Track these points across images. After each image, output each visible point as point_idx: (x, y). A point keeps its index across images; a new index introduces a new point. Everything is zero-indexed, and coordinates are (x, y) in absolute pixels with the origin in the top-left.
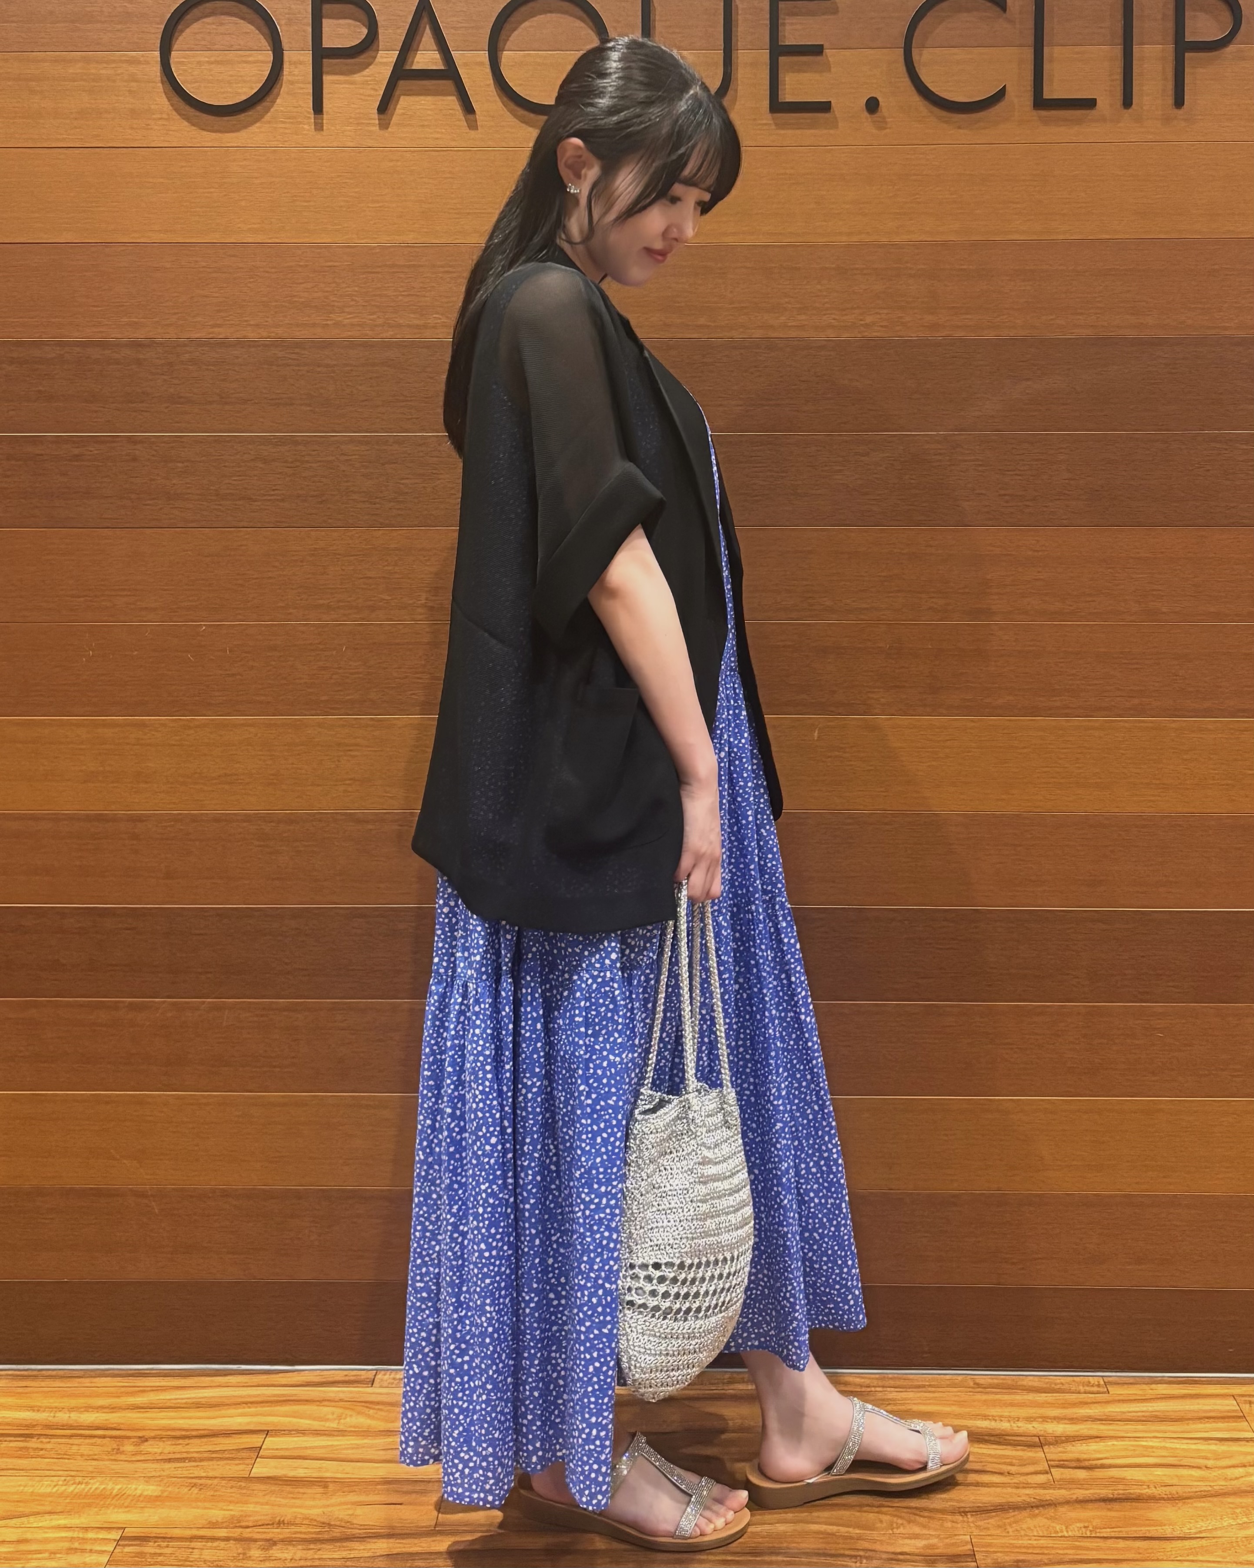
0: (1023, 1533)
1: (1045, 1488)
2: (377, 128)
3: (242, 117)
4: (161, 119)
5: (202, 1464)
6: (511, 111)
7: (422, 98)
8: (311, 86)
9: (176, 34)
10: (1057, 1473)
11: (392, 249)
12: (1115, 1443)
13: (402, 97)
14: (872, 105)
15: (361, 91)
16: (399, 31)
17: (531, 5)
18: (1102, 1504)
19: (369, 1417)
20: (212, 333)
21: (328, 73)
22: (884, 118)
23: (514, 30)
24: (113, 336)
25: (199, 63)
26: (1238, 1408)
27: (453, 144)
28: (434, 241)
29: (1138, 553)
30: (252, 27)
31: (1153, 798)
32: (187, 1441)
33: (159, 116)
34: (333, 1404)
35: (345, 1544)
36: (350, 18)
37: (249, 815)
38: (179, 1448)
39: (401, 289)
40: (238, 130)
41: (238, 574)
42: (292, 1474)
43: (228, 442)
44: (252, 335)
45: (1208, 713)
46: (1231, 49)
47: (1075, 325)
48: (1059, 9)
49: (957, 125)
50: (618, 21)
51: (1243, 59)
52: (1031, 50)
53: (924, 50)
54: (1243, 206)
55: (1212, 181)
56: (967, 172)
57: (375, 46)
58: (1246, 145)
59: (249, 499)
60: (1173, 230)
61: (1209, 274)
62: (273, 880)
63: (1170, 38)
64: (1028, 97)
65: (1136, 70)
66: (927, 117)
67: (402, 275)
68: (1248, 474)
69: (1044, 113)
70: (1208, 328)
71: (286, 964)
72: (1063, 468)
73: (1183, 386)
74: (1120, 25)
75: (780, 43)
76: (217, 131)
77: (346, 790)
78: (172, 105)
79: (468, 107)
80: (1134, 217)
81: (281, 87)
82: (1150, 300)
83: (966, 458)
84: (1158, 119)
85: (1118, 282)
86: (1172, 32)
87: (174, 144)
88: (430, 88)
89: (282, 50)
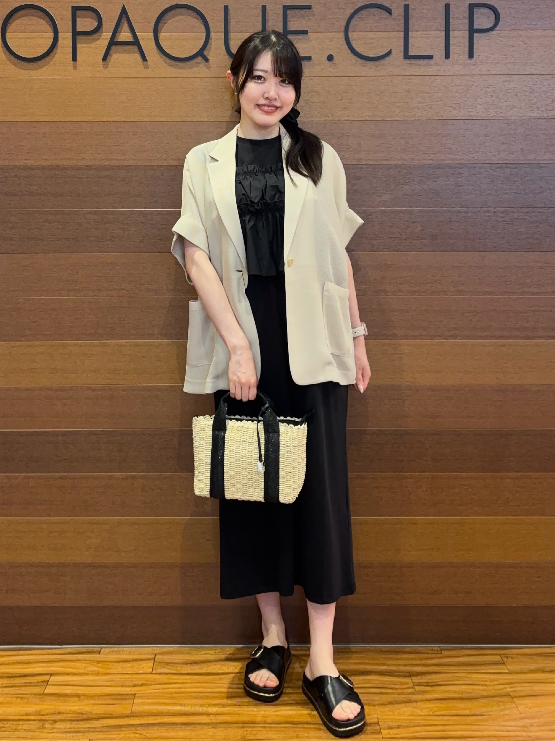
0: (401, 713)
1: (412, 695)
2: (102, 68)
3: (40, 63)
4: (1, 64)
5: (21, 688)
6: (164, 61)
7: (123, 54)
8: (71, 49)
9: (9, 25)
10: (417, 688)
11: (109, 124)
12: (444, 675)
13: (113, 54)
14: (330, 58)
15: (95, 52)
16: (112, 24)
17: (173, 12)
18: (438, 701)
19: (99, 667)
20: (25, 163)
21: (79, 43)
22: (336, 63)
23: (166, 23)
25: (19, 38)
26: (501, 660)
27: (137, 75)
29: (453, 264)
30: (44, 22)
31: (461, 377)
32: (14, 679)
34: (82, 662)
35: (89, 722)
36: (89, 18)
37: (40, 387)
38: (10, 682)
39: (113, 143)
40: (37, 69)
42: (63, 692)
44: (44, 164)
46: (494, 32)
47: (424, 159)
48: (416, 14)
49: (369, 67)
50: (213, 19)
51: (501, 37)
52: (403, 33)
53: (354, 33)
54: (501, 104)
55: (486, 93)
56: (375, 89)
57: (101, 30)
58: (502, 76)
59: (42, 240)
60: (469, 116)
61: (485, 136)
62: (53, 418)
63: (467, 27)
64: (402, 54)
65: (451, 42)
66: (355, 64)
67: (113, 136)
68: (504, 228)
69: (408, 61)
70: (485, 160)
71: (59, 457)
72: (419, 225)
73: (473, 187)
74: (444, 21)
75: (288, 30)
76: (28, 70)
77: (87, 376)
78: (7, 57)
79: (144, 58)
80: (451, 110)
81: (57, 49)
82: (458, 147)
83: (374, 220)
84: (461, 64)
85: (444, 140)
86: (467, 25)
87: (8, 76)
88: (127, 50)
89: (58, 32)
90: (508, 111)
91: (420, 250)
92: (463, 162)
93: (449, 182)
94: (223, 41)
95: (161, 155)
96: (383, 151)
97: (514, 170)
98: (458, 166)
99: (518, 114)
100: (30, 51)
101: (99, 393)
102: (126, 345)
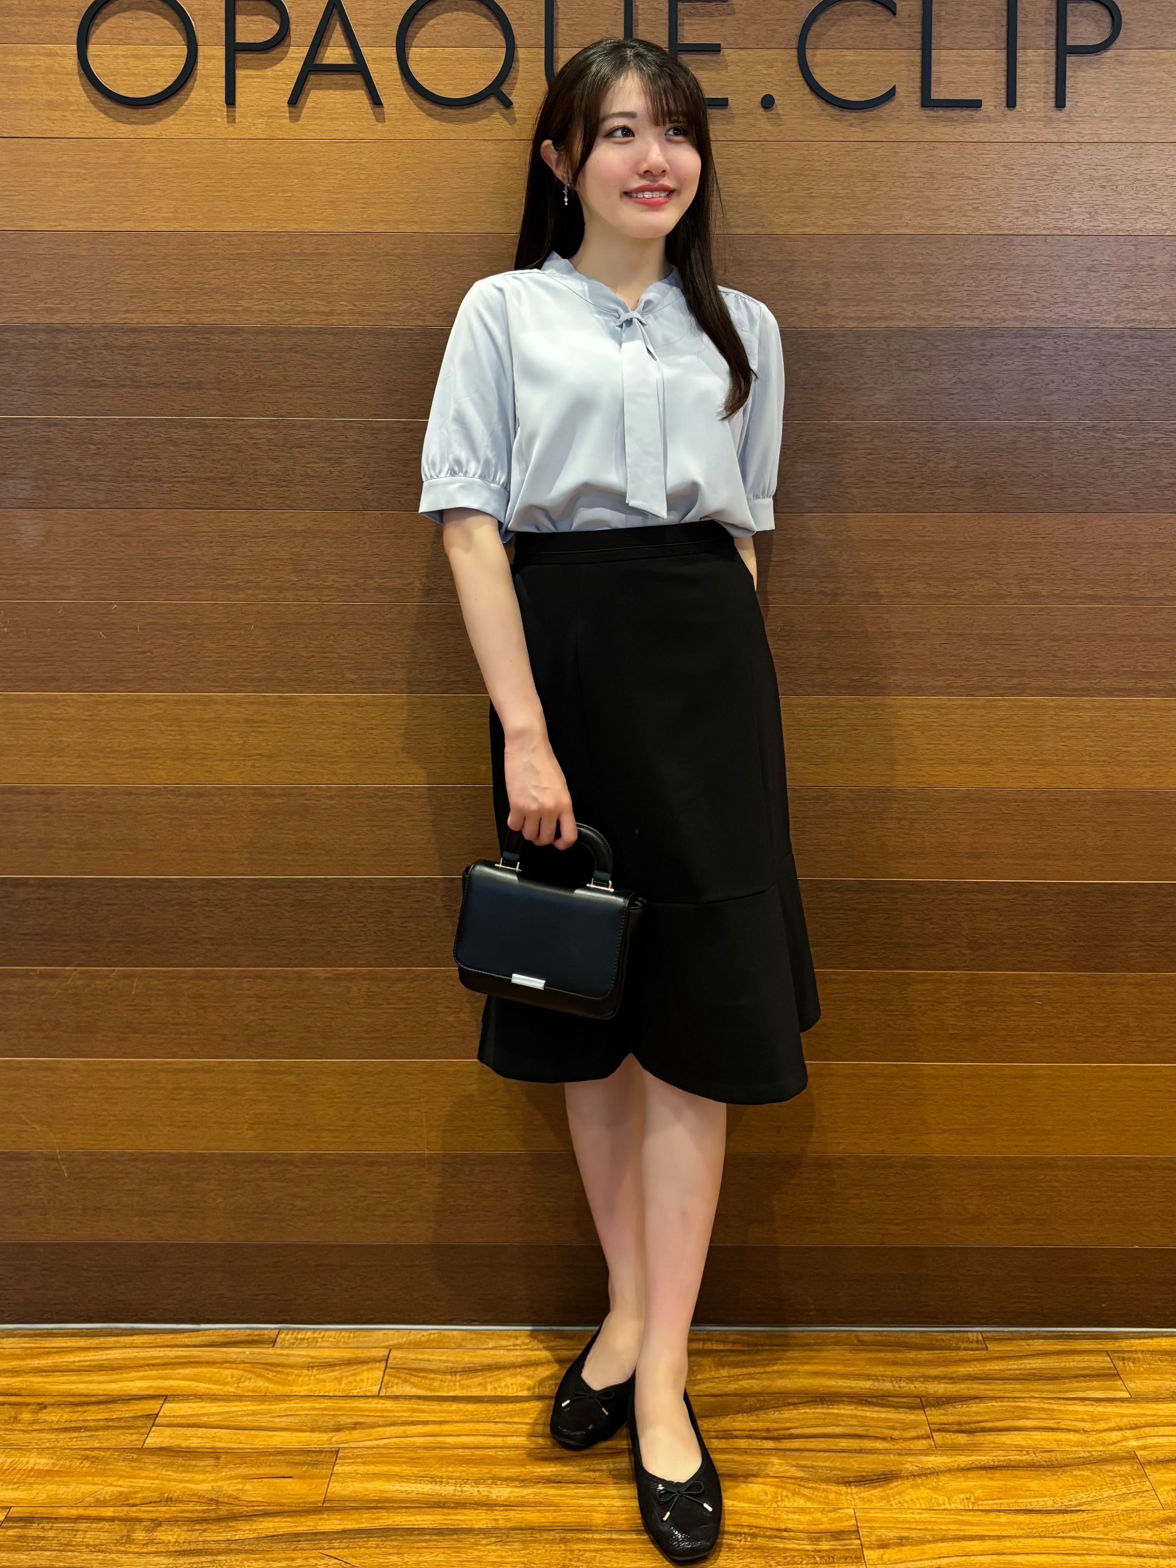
1: (927, 1454)
2: (287, 121)
3: (157, 109)
4: (76, 111)
6: (417, 105)
7: (331, 91)
8: (224, 80)
9: (92, 29)
10: (938, 1437)
11: (300, 238)
13: (312, 90)
14: (768, 102)
15: (273, 85)
16: (309, 27)
17: (439, 3)
18: (984, 1473)
19: (267, 1379)
20: (124, 319)
21: (241, 68)
22: (778, 114)
23: (422, 26)
24: (29, 321)
25: (115, 56)
26: (1111, 1365)
27: (361, 136)
28: (341, 230)
29: (1019, 538)
30: (167, 22)
31: (1033, 774)
32: (85, 1408)
33: (76, 108)
34: (234, 1366)
36: (264, 15)
37: (156, 788)
39: (309, 277)
40: (153, 123)
41: (149, 554)
42: (184, 1443)
43: (140, 425)
44: (164, 320)
45: (1085, 692)
46: (1110, 53)
47: (962, 317)
48: (947, 13)
49: (849, 123)
50: (522, 20)
51: (1122, 63)
52: (919, 52)
53: (819, 52)
54: (1121, 205)
55: (1091, 180)
56: (859, 169)
57: (286, 43)
58: (1123, 146)
59: (159, 480)
60: (1055, 228)
61: (1089, 270)
62: (182, 852)
63: (1053, 42)
64: (916, 98)
65: (1020, 73)
66: (820, 115)
67: (309, 263)
68: (1126, 462)
69: (932, 113)
70: (1088, 321)
71: (194, 933)
72: (949, 455)
73: (1063, 377)
74: (1005, 29)
75: (679, 42)
76: (133, 123)
77: (252, 766)
78: (89, 97)
79: (376, 101)
80: (1018, 214)
81: (195, 80)
82: (1034, 294)
83: (856, 446)
84: (1039, 120)
85: (1004, 277)
86: (1054, 37)
87: (91, 135)
88: (340, 82)
89: (197, 45)
90: (1138, 219)
91: (950, 509)
92: (1045, 325)
93: (1012, 367)
94: (543, 63)
95: (410, 304)
96: (877, 301)
97: (1148, 341)
98: (1033, 332)
99: (1156, 225)
100: (138, 83)
101: (278, 801)
102: (335, 704)
